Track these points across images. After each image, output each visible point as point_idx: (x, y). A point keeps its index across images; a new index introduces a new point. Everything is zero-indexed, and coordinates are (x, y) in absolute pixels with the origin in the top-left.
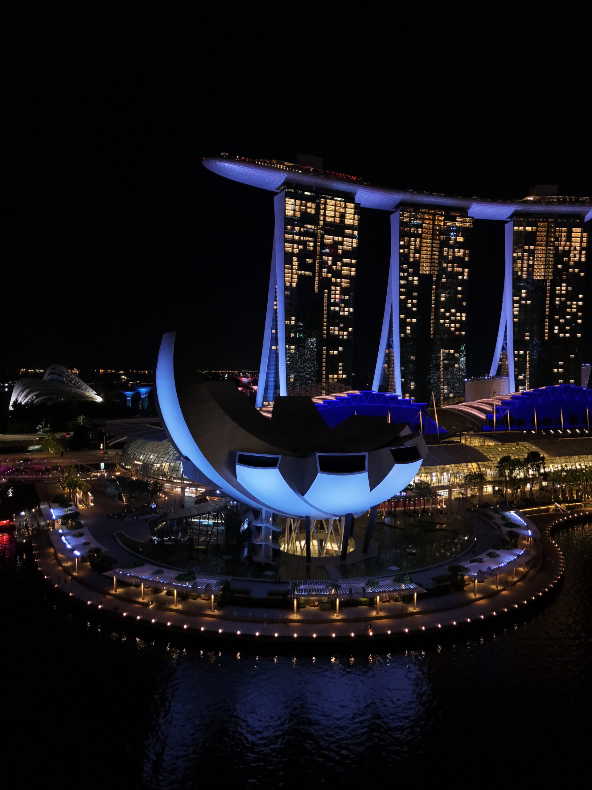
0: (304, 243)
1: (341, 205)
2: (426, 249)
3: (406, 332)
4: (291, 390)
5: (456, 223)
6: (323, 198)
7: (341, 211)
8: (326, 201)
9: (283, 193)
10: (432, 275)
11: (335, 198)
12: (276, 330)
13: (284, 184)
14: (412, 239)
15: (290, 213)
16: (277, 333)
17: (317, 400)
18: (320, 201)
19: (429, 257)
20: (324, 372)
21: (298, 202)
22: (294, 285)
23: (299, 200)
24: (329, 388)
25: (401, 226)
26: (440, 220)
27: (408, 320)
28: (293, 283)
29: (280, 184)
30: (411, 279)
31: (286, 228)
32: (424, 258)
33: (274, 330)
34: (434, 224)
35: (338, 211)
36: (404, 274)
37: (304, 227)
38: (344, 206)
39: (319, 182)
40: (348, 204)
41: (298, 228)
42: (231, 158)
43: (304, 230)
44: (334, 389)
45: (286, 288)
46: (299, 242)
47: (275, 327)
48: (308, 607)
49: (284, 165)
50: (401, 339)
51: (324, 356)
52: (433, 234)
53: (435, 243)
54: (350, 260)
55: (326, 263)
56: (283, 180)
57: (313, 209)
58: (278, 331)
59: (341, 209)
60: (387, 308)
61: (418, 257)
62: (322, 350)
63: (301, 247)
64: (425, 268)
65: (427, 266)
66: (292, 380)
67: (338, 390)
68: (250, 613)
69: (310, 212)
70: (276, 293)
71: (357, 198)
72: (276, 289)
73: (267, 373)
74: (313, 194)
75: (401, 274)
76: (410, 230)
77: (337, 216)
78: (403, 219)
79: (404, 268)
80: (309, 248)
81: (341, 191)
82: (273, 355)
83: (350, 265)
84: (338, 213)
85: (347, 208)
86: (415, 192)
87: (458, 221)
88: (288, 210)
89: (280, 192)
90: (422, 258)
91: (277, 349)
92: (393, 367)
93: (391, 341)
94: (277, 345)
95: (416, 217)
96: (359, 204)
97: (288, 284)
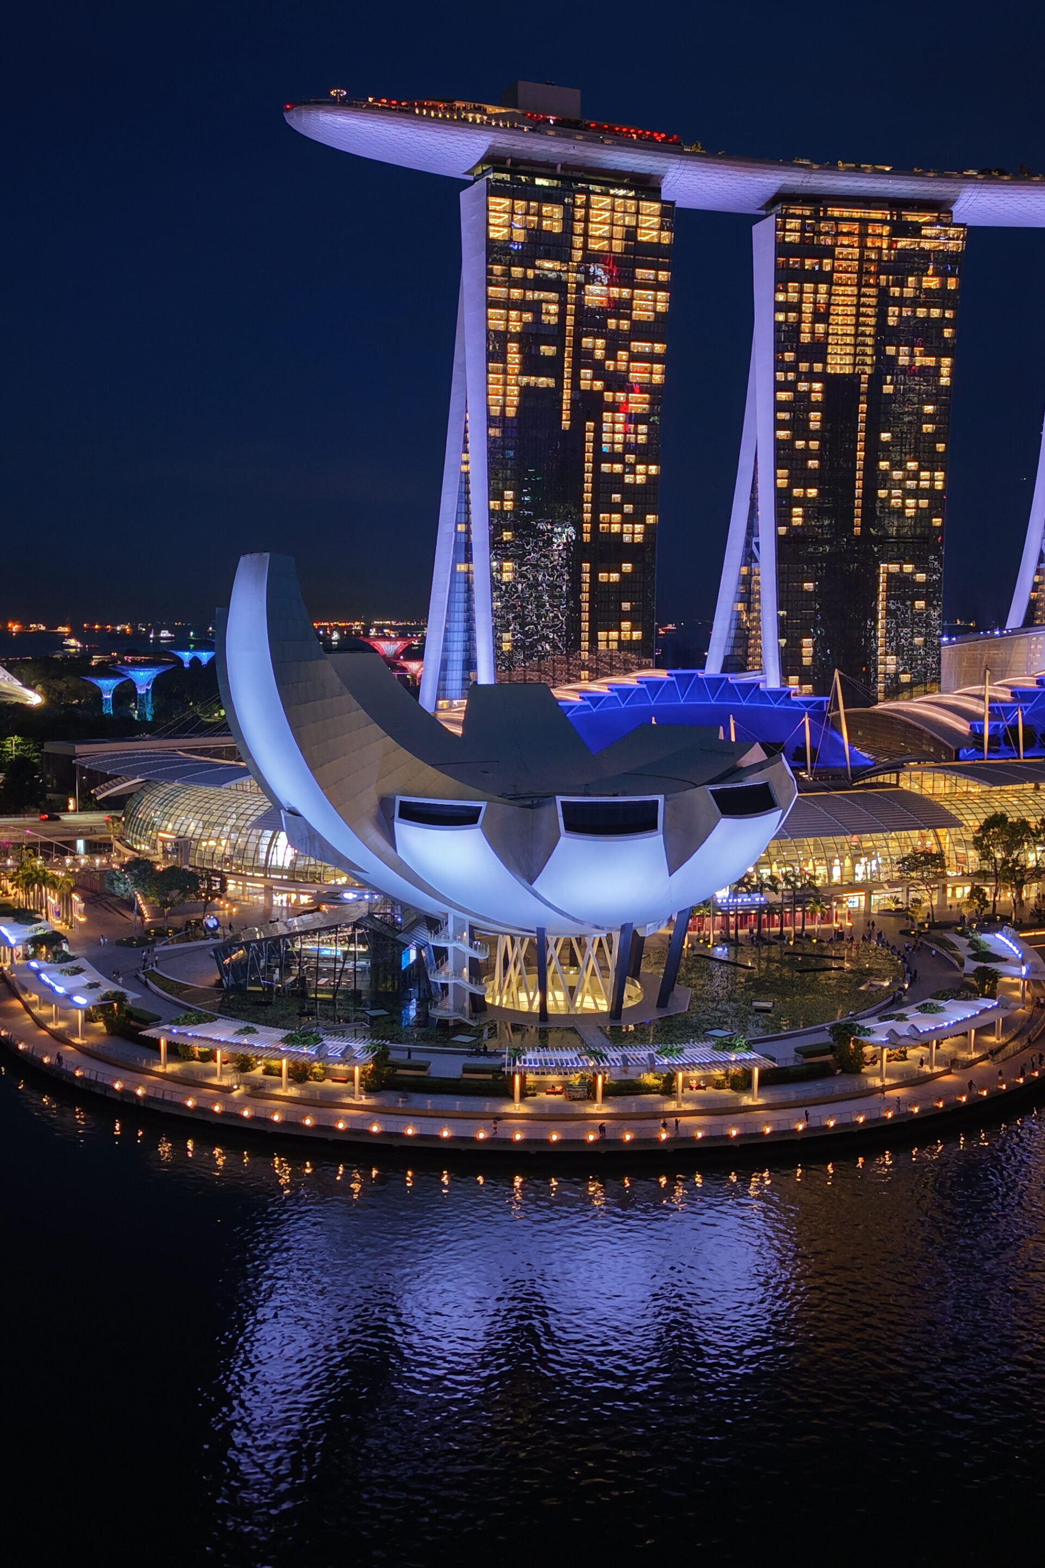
0: (535, 307)
1: (625, 207)
2: (843, 311)
3: (790, 522)
4: (504, 671)
5: (919, 243)
6: (582, 191)
7: (627, 223)
8: (588, 200)
9: (482, 183)
10: (859, 375)
11: (612, 192)
12: (468, 523)
13: (486, 160)
14: (808, 287)
15: (501, 234)
16: (468, 532)
17: (566, 694)
18: (574, 198)
19: (851, 330)
20: (585, 626)
21: (520, 204)
22: (511, 412)
23: (522, 200)
24: (597, 664)
25: (778, 255)
26: (881, 236)
27: (797, 492)
28: (507, 408)
29: (475, 162)
30: (803, 389)
31: (490, 272)
32: (837, 334)
33: (461, 523)
34: (863, 247)
35: (619, 223)
36: (786, 377)
37: (534, 267)
38: (633, 209)
39: (572, 152)
40: (643, 204)
41: (520, 269)
42: (352, 103)
43: (535, 275)
44: (612, 667)
45: (491, 421)
46: (522, 306)
47: (465, 514)
48: (542, 1096)
49: (484, 112)
50: (780, 540)
51: (586, 587)
52: (860, 272)
53: (865, 296)
54: (649, 344)
55: (590, 352)
56: (482, 152)
57: (557, 220)
58: (472, 526)
59: (627, 218)
60: (745, 462)
61: (822, 331)
62: (580, 571)
63: (528, 317)
64: (841, 359)
65: (845, 354)
66: (506, 647)
67: (620, 668)
68: (429, 1102)
69: (549, 229)
70: (466, 432)
71: (668, 187)
72: (466, 422)
73: (447, 630)
74: (556, 182)
75: (780, 376)
76: (803, 264)
77: (618, 237)
78: (784, 236)
79: (787, 359)
80: (548, 318)
81: (628, 172)
82: (461, 587)
83: (651, 358)
84: (619, 228)
85: (642, 214)
86: (815, 167)
87: (926, 237)
88: (494, 225)
89: (476, 180)
90: (833, 334)
91: (468, 572)
92: (759, 611)
93: (754, 546)
94: (468, 560)
95: (816, 229)
96: (673, 203)
97: (495, 411)
